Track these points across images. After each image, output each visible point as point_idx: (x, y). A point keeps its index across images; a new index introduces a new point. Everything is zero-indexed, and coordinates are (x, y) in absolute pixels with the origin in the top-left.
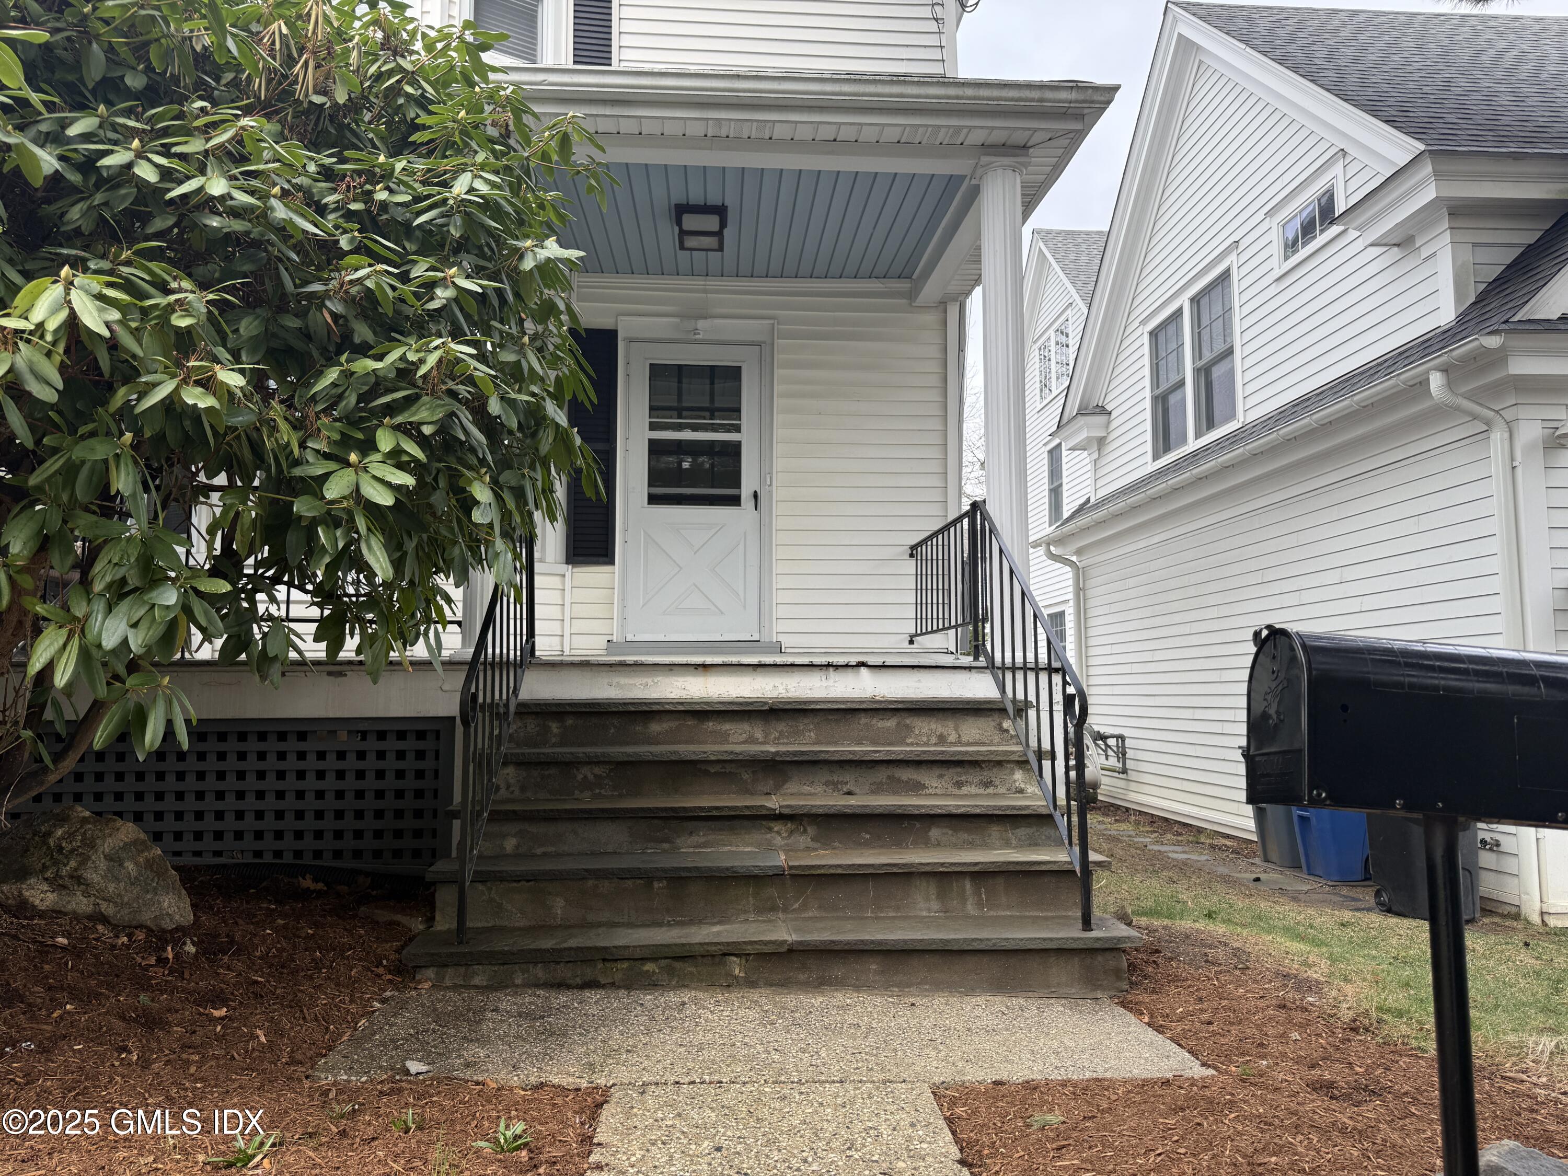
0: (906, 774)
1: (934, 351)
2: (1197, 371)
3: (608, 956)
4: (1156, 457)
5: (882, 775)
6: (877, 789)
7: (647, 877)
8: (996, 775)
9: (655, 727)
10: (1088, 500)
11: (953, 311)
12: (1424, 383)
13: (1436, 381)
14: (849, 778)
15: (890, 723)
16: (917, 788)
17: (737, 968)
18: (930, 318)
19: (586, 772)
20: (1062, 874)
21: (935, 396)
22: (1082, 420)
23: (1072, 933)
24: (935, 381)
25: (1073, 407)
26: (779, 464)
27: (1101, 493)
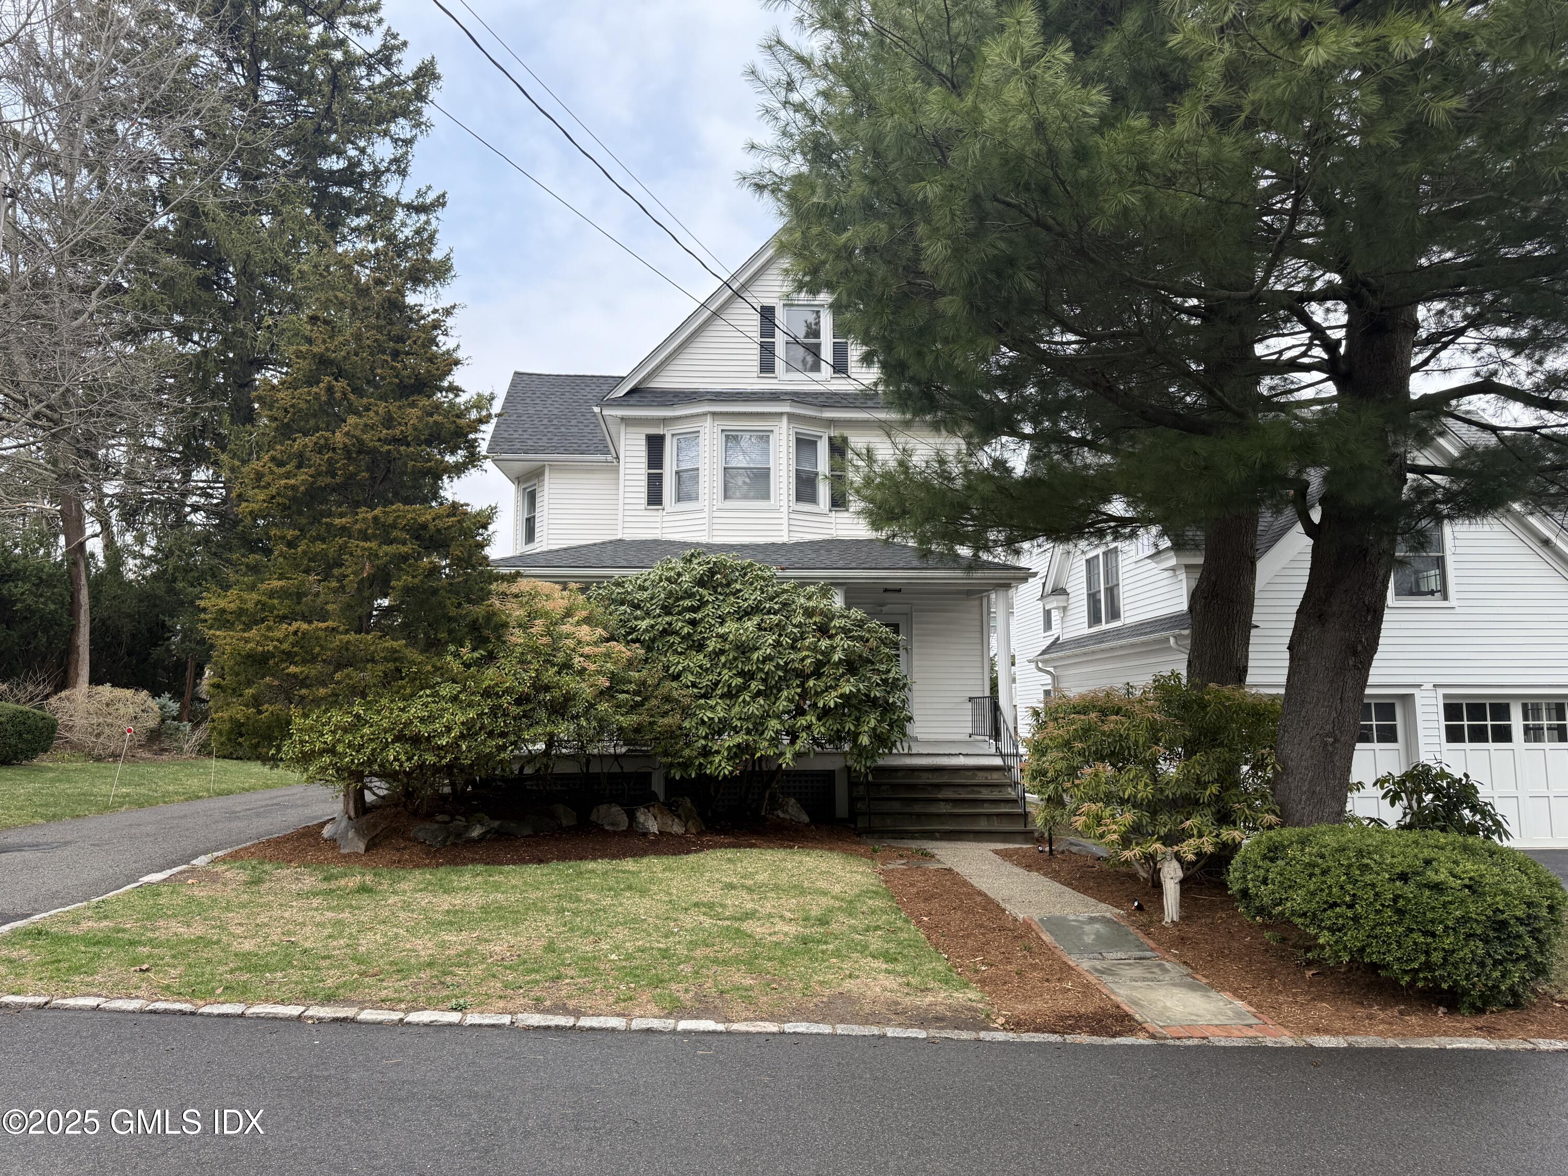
0: (976, 789)
1: (978, 617)
2: (1106, 589)
3: (907, 832)
4: (1090, 627)
5: (969, 789)
6: (968, 793)
7: (911, 814)
8: (1003, 789)
9: (900, 774)
10: (1058, 638)
11: (985, 601)
12: (1168, 639)
13: (1172, 640)
14: (960, 790)
15: (970, 773)
16: (980, 793)
17: (937, 835)
18: (977, 603)
19: (884, 787)
20: (1019, 815)
21: (978, 635)
22: (1053, 598)
23: (1022, 828)
24: (979, 629)
25: (1049, 588)
26: (915, 663)
27: (1066, 636)
